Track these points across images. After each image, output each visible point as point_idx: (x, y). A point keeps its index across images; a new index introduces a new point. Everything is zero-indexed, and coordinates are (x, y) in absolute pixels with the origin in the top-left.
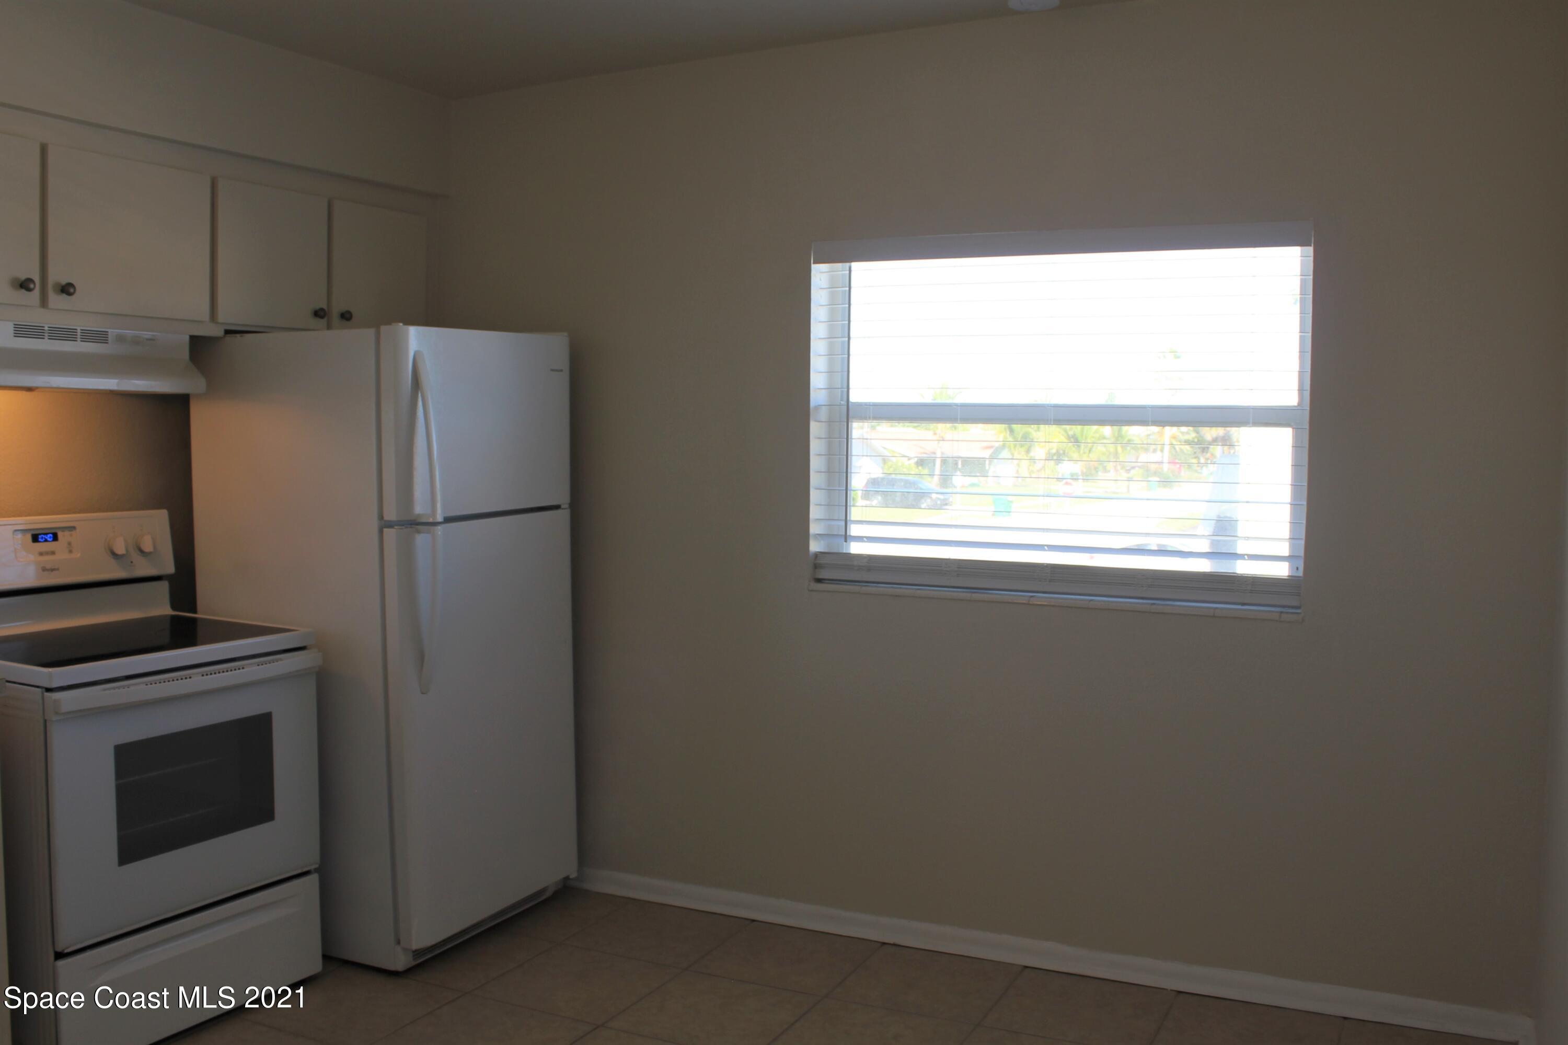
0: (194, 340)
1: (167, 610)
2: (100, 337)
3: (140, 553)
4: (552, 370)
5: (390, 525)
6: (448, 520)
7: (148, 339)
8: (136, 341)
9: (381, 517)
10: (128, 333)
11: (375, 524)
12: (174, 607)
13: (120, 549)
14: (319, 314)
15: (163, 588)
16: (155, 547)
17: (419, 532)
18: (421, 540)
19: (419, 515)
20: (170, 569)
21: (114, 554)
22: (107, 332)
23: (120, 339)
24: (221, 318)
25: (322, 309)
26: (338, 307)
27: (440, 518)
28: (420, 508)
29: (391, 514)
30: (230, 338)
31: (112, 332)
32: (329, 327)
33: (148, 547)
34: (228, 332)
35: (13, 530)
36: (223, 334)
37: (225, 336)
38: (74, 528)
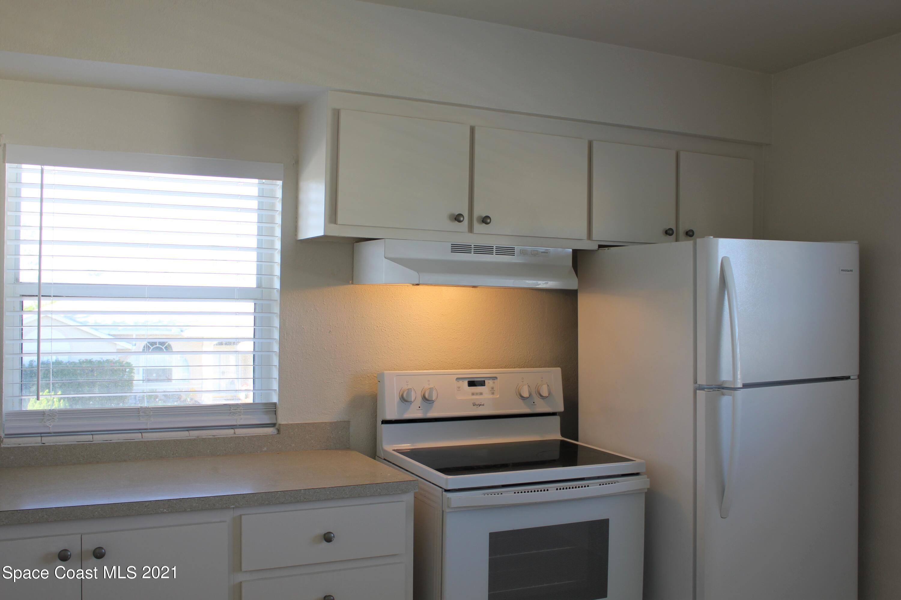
0: (576, 253)
1: (558, 437)
2: (509, 251)
3: (540, 397)
4: (842, 270)
5: (701, 388)
6: (746, 386)
7: (542, 252)
8: (535, 254)
9: (695, 382)
10: (529, 248)
11: (691, 387)
12: (563, 435)
13: (526, 394)
14: (668, 232)
15: (556, 421)
16: (550, 393)
17: (723, 394)
18: (726, 400)
19: (724, 382)
20: (561, 408)
21: (522, 397)
22: (514, 248)
23: (523, 253)
24: (595, 236)
25: (671, 229)
26: (684, 226)
27: (740, 385)
28: (725, 376)
29: (702, 380)
30: (602, 251)
31: (517, 249)
32: (677, 240)
33: (545, 393)
34: (600, 246)
35: (456, 378)
36: (597, 248)
37: (598, 249)
38: (496, 378)
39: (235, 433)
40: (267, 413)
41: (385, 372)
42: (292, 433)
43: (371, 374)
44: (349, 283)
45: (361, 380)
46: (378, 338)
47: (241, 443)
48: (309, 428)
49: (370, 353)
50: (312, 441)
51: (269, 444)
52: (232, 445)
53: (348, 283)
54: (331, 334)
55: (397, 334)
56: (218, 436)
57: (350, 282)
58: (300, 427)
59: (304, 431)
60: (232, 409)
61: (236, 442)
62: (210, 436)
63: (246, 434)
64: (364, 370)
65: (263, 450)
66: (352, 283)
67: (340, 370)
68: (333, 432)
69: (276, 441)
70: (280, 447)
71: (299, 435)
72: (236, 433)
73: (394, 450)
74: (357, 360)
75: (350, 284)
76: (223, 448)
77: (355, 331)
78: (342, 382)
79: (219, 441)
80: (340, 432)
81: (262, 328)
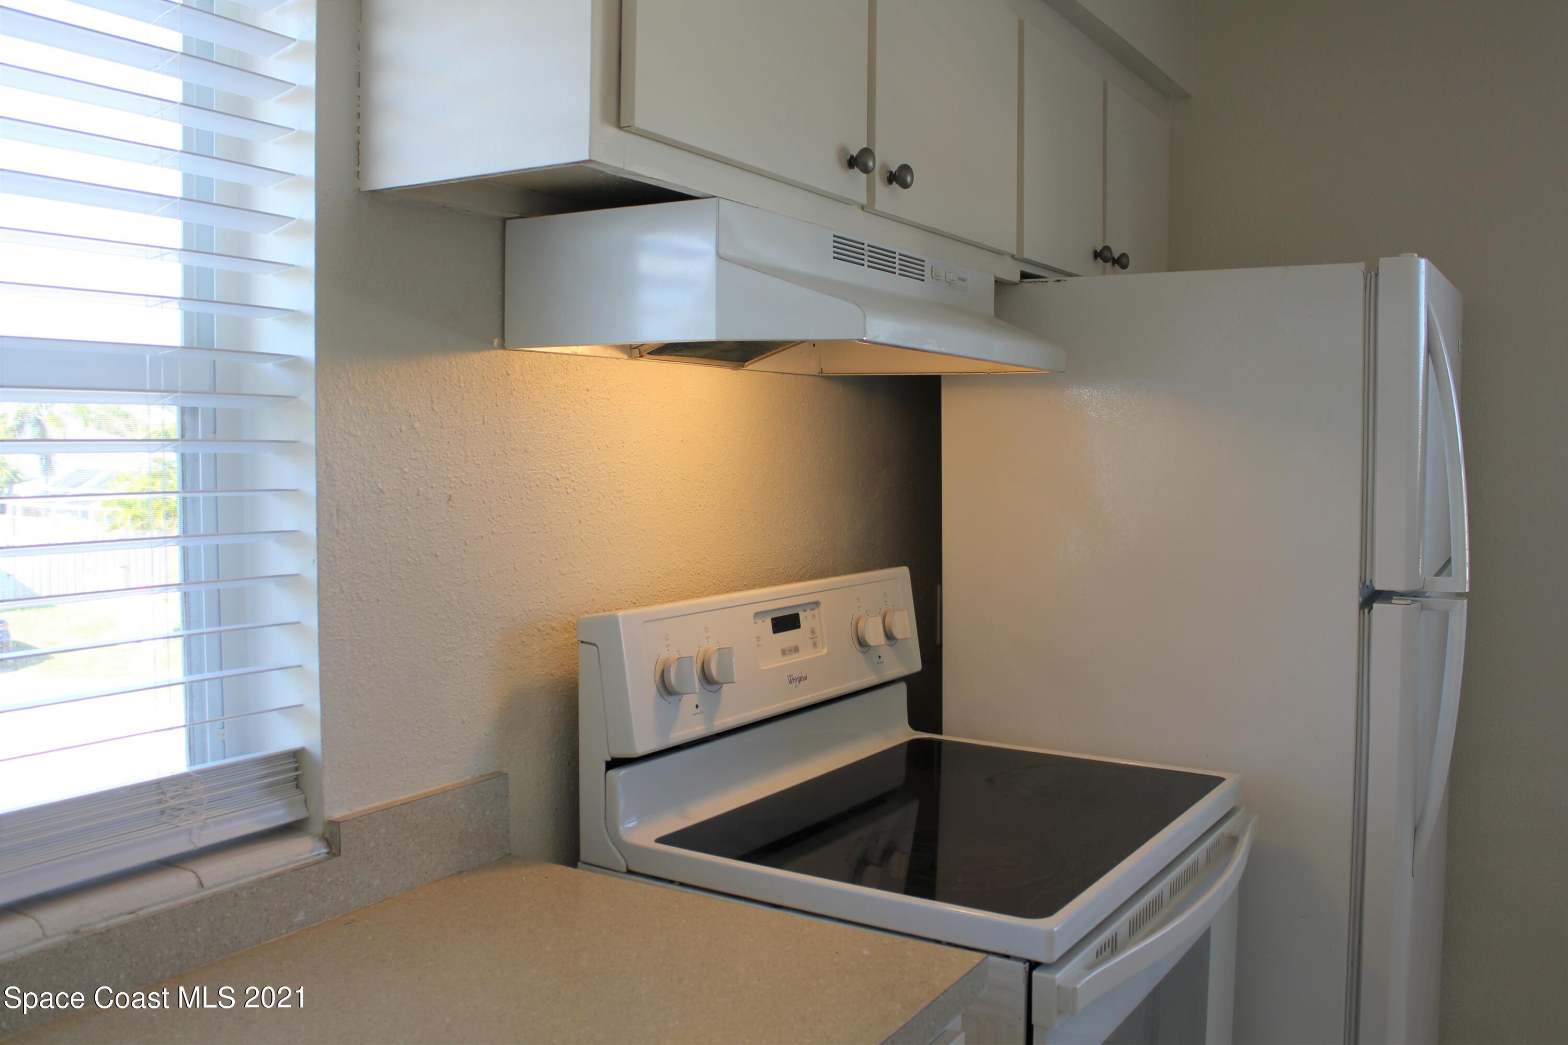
1: (905, 733)
2: (917, 269)
3: (888, 642)
7: (959, 278)
8: (949, 281)
12: (913, 728)
13: (873, 637)
15: (902, 697)
17: (1424, 608)
19: (1426, 581)
20: (917, 663)
21: (863, 647)
22: (924, 261)
23: (935, 274)
24: (1023, 250)
27: (1467, 587)
31: (928, 263)
33: (902, 632)
34: (1023, 275)
35: (753, 614)
36: (1019, 278)
37: (1021, 282)
38: (817, 604)
39: (202, 885)
40: (272, 789)
41: (620, 614)
42: (372, 844)
43: (544, 622)
44: (492, 344)
45: (523, 642)
46: (560, 513)
47: (229, 914)
48: (414, 817)
49: (542, 559)
50: (425, 856)
51: (310, 896)
52: (199, 930)
53: (489, 346)
54: (452, 507)
55: (599, 499)
56: (147, 907)
57: (496, 341)
58: (391, 818)
59: (403, 829)
60: (168, 795)
61: (212, 918)
62: (120, 915)
63: (237, 879)
64: (530, 611)
65: (296, 920)
66: (502, 346)
67: (475, 619)
68: (472, 816)
69: (329, 880)
70: (342, 898)
71: (390, 845)
72: (205, 882)
73: (660, 840)
74: (515, 582)
75: (496, 349)
76: (170, 950)
77: (507, 495)
78: (481, 654)
79: (155, 928)
80: (488, 813)
81: (216, 497)
